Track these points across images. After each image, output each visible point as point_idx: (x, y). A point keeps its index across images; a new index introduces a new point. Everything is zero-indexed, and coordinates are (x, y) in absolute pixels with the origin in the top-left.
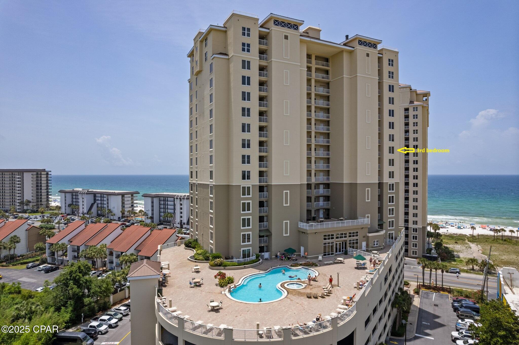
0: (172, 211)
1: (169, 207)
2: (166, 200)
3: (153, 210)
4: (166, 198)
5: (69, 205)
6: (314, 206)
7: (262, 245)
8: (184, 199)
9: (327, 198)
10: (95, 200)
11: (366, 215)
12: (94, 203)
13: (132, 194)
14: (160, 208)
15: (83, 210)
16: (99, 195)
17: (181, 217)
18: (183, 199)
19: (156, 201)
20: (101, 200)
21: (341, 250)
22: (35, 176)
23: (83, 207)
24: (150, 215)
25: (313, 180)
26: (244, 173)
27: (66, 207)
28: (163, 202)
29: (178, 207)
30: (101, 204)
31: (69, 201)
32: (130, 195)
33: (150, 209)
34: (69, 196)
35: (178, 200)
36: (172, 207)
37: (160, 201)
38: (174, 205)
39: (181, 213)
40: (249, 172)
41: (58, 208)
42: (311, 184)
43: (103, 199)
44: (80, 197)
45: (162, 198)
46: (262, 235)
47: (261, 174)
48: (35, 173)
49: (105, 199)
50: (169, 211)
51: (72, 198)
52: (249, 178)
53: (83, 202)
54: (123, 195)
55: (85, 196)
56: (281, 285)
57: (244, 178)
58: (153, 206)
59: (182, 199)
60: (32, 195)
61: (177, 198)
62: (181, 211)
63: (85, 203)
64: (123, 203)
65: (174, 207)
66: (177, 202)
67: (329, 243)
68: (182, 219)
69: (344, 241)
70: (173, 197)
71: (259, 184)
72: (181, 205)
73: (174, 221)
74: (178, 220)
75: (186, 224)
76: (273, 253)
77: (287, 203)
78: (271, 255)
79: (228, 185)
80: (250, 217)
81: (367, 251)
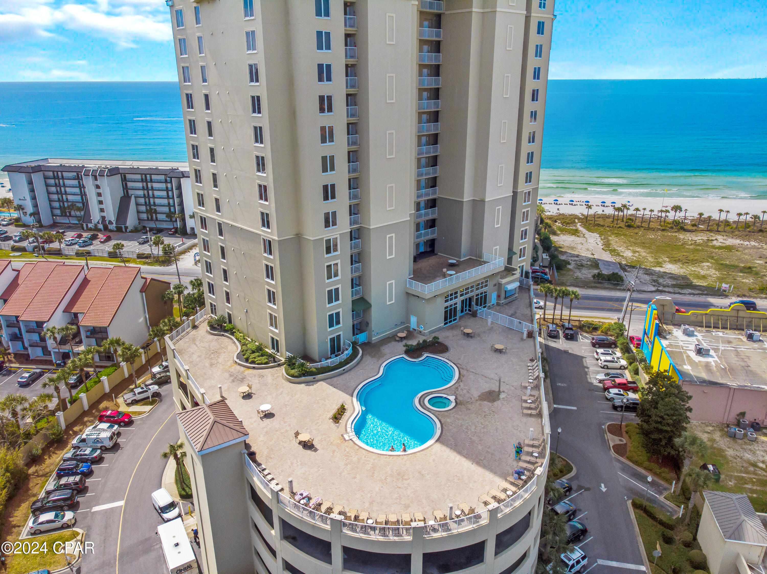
0: (78, 198)
1: (69, 190)
3: (34, 198)
4: (60, 173)
7: (355, 323)
8: (102, 175)
9: (433, 223)
11: (494, 248)
17: (102, 211)
18: (99, 175)
19: (38, 179)
21: (464, 309)
24: (30, 209)
26: (327, 215)
28: (53, 180)
29: (91, 191)
33: (27, 195)
35: (91, 178)
36: (78, 190)
37: (46, 178)
38: (81, 186)
39: (101, 202)
40: (334, 213)
45: (51, 174)
47: (353, 210)
50: (70, 198)
52: (334, 224)
57: (327, 224)
58: (32, 190)
61: (87, 175)
62: (100, 198)
65: (81, 190)
66: (89, 183)
67: (450, 306)
68: (103, 214)
69: (471, 297)
70: (76, 170)
71: (350, 229)
72: (98, 187)
73: (87, 217)
74: (96, 216)
75: (114, 223)
76: (373, 333)
77: (391, 254)
78: (370, 337)
79: (299, 237)
80: (339, 286)
81: (498, 304)
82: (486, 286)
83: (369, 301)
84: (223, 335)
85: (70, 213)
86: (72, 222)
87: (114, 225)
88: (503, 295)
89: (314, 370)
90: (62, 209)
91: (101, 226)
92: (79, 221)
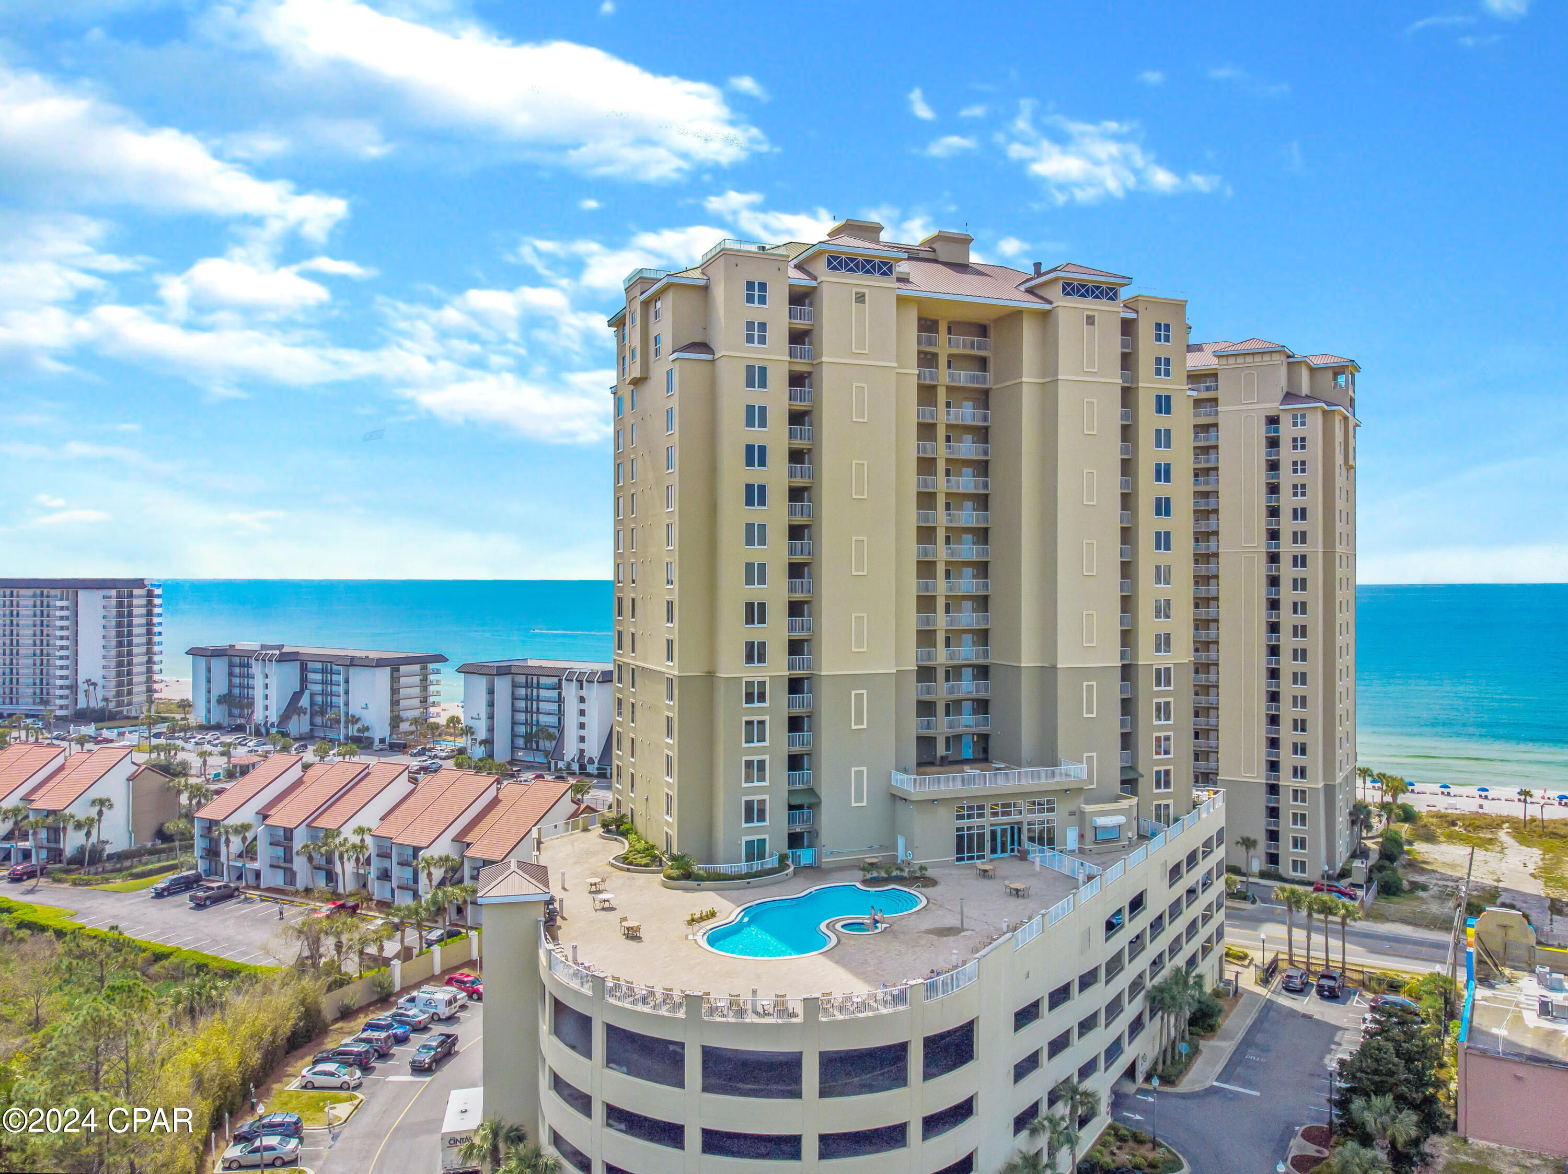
0: (553, 720)
1: (544, 706)
2: (535, 685)
3: (491, 717)
4: (535, 678)
5: (221, 700)
6: (942, 726)
7: (798, 830)
8: (590, 681)
9: (982, 706)
10: (304, 681)
11: (1085, 755)
12: (302, 691)
13: (423, 661)
14: (514, 710)
15: (267, 713)
16: (319, 666)
17: (582, 739)
18: (587, 681)
19: (502, 686)
20: (323, 683)
21: (1009, 848)
22: (114, 602)
23: (267, 702)
24: (482, 734)
25: (942, 656)
26: (750, 646)
27: (209, 702)
28: (524, 689)
29: (571, 707)
30: (322, 694)
31: (220, 686)
32: (416, 668)
33: (483, 712)
34: (220, 667)
35: (574, 685)
36: (555, 707)
37: (515, 685)
38: (560, 700)
39: (582, 726)
40: (762, 645)
41: (185, 705)
42: (935, 668)
43: (329, 678)
44: (256, 669)
45: (522, 679)
46: (793, 803)
47: (795, 647)
48: (113, 593)
49: (335, 677)
50: (544, 719)
51: (231, 674)
52: (762, 659)
53: (267, 686)
54: (394, 665)
55: (273, 669)
56: (828, 926)
57: (750, 658)
58: (491, 704)
59: (584, 682)
60: (103, 662)
61: (569, 680)
62: (582, 719)
63: (273, 692)
64: (394, 691)
65: (560, 706)
66: (570, 692)
67: (969, 828)
68: (582, 746)
69: (1017, 823)
70: (557, 673)
71: (788, 673)
72: (582, 700)
73: (557, 752)
74: (571, 750)
75: (596, 761)
76: (824, 850)
77: (859, 721)
78: (819, 856)
79: (711, 676)
80: (766, 757)
81: (1081, 851)
82: (1051, 810)
83: (818, 793)
84: (616, 839)
85: (537, 743)
86: (537, 760)
87: (596, 765)
88: (1089, 836)
89: (701, 872)
90: (528, 738)
91: (575, 767)
92: (546, 756)
